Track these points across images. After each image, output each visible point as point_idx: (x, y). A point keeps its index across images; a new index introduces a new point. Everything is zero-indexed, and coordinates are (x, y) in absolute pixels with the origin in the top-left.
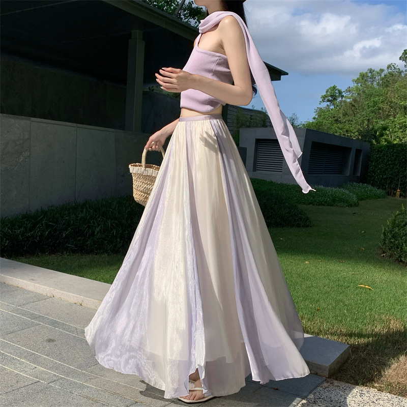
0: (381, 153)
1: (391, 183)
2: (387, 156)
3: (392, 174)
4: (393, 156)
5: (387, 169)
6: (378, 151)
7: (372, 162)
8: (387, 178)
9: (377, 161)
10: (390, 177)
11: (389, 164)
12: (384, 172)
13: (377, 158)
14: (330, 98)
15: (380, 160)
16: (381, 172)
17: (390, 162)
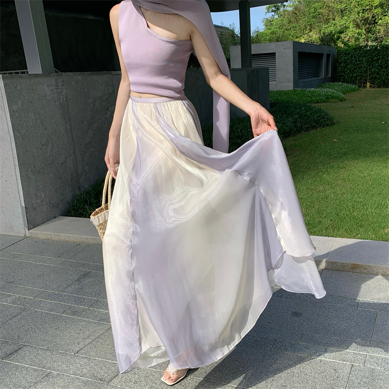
0: (349, 55)
1: (361, 79)
2: (355, 57)
3: (361, 72)
4: (360, 56)
5: (355, 69)
6: (346, 54)
7: (340, 63)
8: (357, 76)
9: (346, 62)
10: (360, 75)
11: (357, 64)
12: (353, 71)
13: (345, 59)
14: (274, 9)
15: (349, 61)
16: (350, 71)
17: (358, 62)
